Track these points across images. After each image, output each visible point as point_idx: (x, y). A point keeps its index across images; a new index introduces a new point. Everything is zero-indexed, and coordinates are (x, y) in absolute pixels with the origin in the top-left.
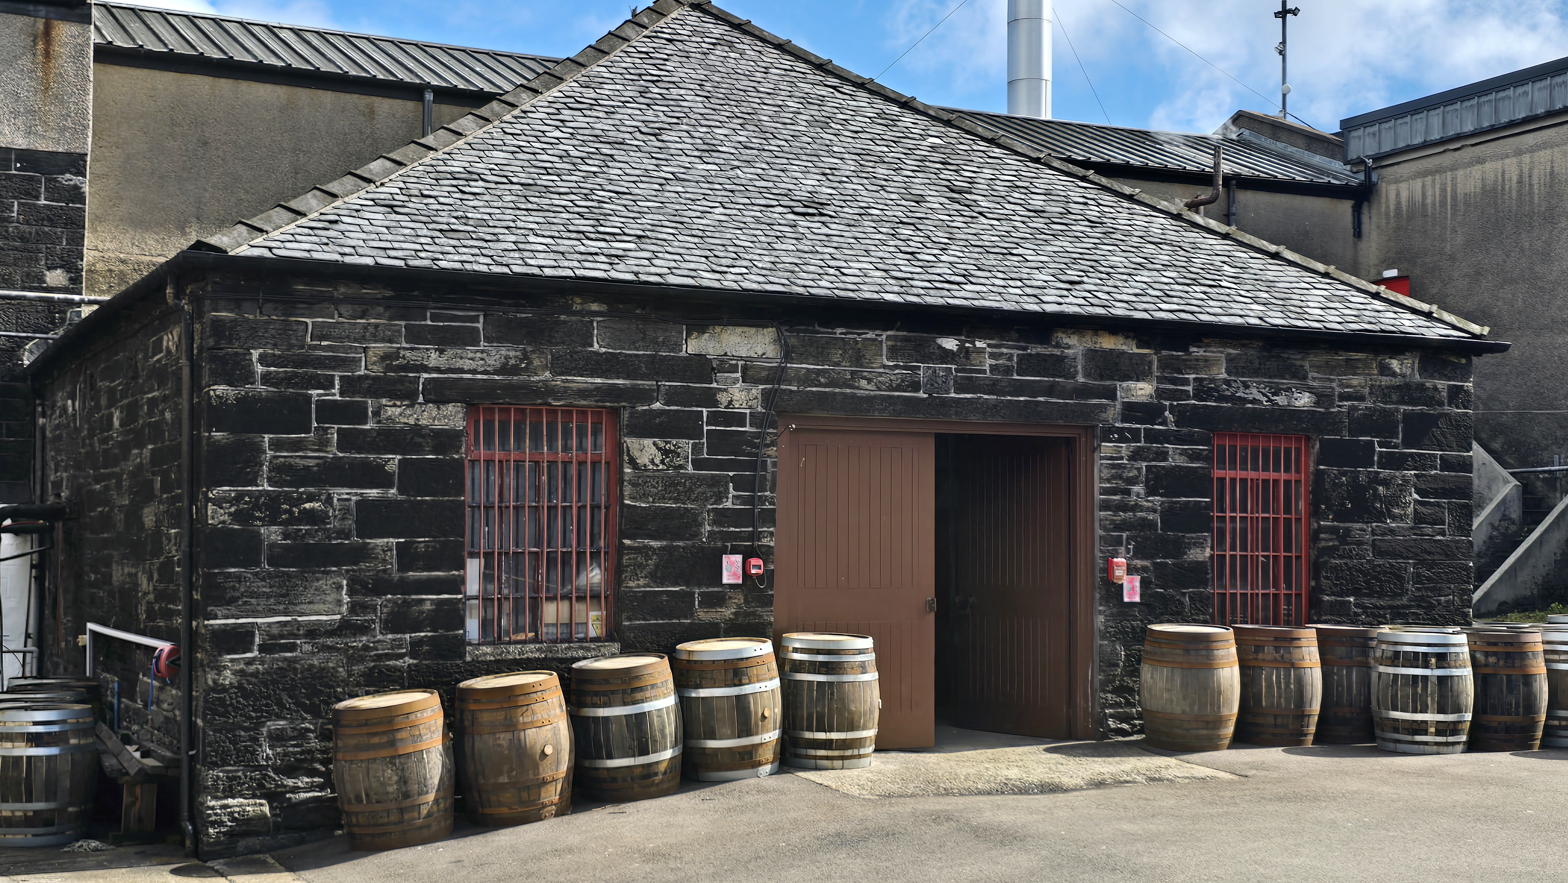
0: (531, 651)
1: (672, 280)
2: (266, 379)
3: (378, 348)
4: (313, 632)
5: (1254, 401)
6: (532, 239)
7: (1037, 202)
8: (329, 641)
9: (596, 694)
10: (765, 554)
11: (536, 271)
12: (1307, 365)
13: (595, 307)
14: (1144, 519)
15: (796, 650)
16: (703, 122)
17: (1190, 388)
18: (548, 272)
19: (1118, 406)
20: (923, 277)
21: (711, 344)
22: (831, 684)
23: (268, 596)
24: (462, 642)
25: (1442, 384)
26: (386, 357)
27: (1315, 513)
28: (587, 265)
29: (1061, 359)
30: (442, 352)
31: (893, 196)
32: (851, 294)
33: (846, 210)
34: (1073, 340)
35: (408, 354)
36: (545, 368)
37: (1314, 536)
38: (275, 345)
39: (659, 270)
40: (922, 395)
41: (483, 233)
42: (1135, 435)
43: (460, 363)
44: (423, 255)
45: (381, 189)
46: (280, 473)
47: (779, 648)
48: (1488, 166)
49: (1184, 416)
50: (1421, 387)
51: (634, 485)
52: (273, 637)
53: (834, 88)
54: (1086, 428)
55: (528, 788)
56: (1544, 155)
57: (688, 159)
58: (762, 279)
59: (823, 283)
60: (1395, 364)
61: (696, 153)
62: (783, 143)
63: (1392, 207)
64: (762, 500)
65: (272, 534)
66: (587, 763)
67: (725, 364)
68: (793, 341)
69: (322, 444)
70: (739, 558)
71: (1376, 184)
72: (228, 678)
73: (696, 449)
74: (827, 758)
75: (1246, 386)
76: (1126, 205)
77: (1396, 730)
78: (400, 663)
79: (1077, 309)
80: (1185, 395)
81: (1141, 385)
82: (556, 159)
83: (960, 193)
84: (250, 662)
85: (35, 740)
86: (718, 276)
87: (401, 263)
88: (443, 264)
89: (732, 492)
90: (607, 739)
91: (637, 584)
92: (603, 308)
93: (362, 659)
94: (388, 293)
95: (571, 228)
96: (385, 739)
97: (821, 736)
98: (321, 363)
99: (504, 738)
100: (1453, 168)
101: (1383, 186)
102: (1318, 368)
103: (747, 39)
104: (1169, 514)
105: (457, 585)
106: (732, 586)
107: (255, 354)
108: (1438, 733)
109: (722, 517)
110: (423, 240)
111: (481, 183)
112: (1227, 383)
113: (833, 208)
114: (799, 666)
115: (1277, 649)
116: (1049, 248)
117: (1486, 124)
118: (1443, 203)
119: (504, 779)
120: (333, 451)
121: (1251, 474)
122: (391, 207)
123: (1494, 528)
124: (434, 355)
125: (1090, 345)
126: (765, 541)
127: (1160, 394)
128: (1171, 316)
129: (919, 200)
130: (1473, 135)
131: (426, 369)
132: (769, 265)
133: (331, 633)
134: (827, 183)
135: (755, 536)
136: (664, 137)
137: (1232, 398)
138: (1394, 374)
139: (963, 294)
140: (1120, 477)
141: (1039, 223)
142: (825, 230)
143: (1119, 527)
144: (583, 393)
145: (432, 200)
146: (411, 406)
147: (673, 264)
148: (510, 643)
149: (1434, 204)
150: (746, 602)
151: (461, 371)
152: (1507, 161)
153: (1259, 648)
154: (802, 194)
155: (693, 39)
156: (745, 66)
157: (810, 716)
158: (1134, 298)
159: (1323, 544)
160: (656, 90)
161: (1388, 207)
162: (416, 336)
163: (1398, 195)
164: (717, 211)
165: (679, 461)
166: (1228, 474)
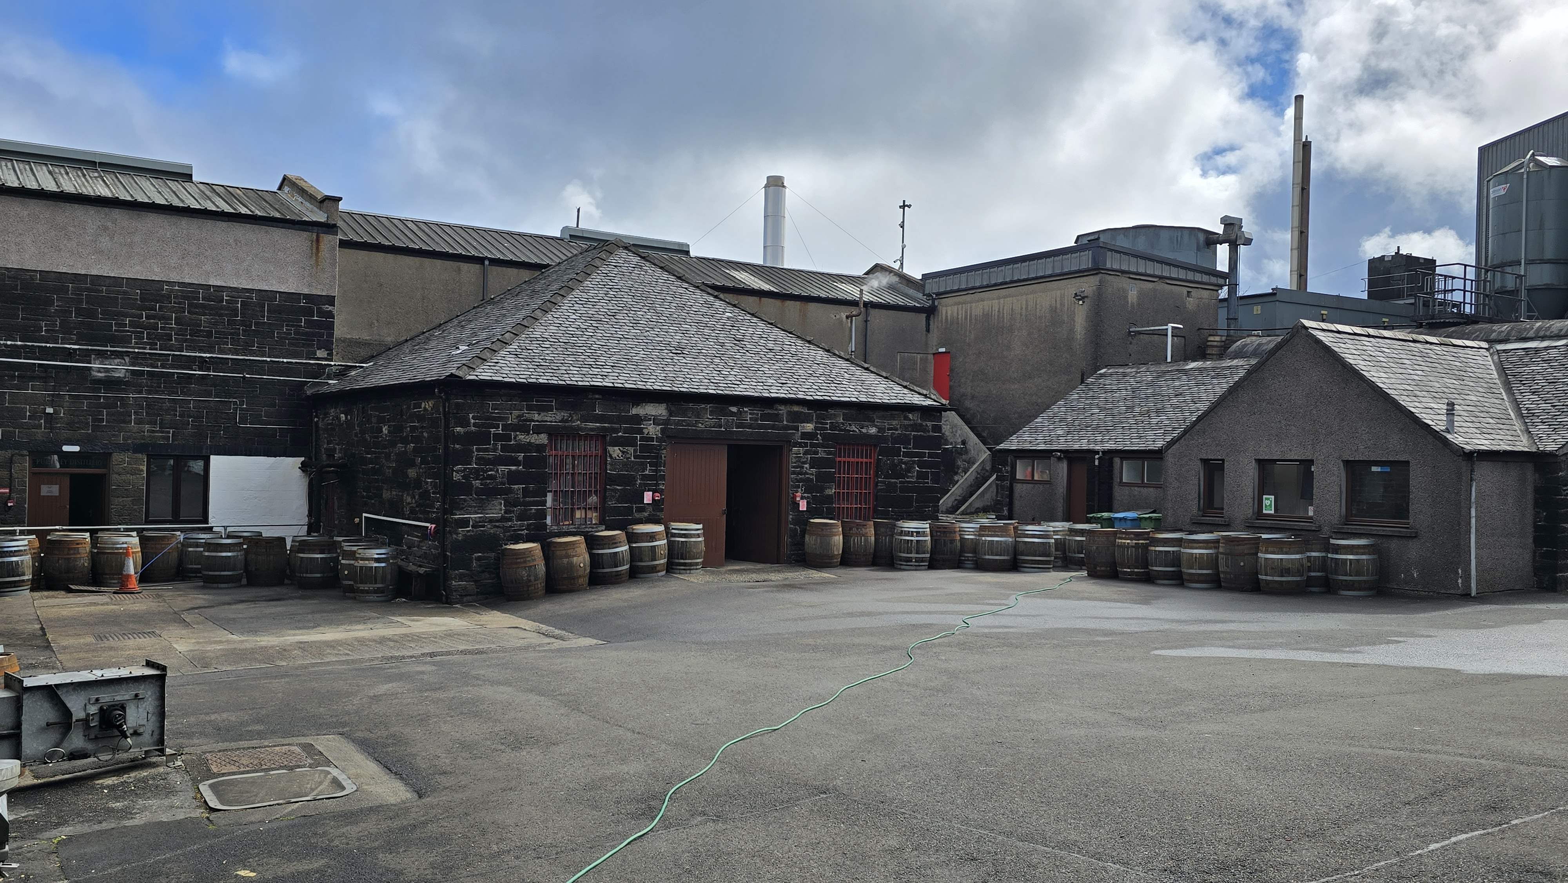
0: (572, 529)
1: (627, 386)
2: (475, 425)
3: (516, 413)
4: (491, 521)
5: (853, 431)
6: (572, 368)
7: (771, 345)
8: (497, 524)
9: (598, 545)
10: (661, 492)
11: (576, 383)
12: (875, 416)
13: (597, 396)
14: (808, 478)
15: (673, 529)
16: (633, 309)
17: (828, 426)
18: (580, 383)
19: (800, 433)
20: (724, 382)
21: (641, 410)
22: (686, 542)
23: (475, 507)
24: (545, 524)
25: (929, 424)
26: (519, 416)
27: (877, 475)
28: (594, 379)
29: (777, 415)
30: (539, 414)
31: (712, 343)
32: (696, 391)
33: (693, 351)
34: (782, 408)
35: (527, 415)
36: (577, 420)
37: (876, 485)
38: (478, 412)
39: (622, 382)
40: (723, 429)
41: (553, 366)
42: (806, 445)
43: (546, 419)
44: (532, 377)
45: (511, 347)
46: (480, 460)
47: (667, 528)
49: (825, 437)
50: (921, 425)
51: (611, 465)
52: (477, 522)
53: (686, 288)
54: (787, 441)
55: (574, 579)
56: (1009, 300)
57: (628, 328)
58: (661, 384)
59: (685, 386)
60: (910, 416)
61: (631, 325)
62: (666, 318)
63: (944, 318)
64: (660, 471)
65: (477, 483)
66: (594, 571)
67: (647, 418)
68: (673, 409)
69: (495, 450)
70: (651, 493)
71: (937, 307)
72: (460, 537)
73: (635, 451)
74: (684, 569)
75: (850, 425)
76: (807, 345)
77: (901, 561)
78: (522, 532)
79: (784, 395)
80: (826, 429)
81: (809, 425)
82: (576, 330)
83: (739, 341)
84: (468, 531)
85: (377, 560)
86: (644, 383)
87: (525, 381)
88: (541, 381)
89: (649, 468)
90: (602, 561)
91: (612, 503)
92: (600, 397)
93: (509, 531)
94: (520, 392)
95: (586, 363)
96: (522, 560)
97: (682, 561)
98: (495, 419)
99: (565, 561)
100: (971, 303)
101: (940, 307)
102: (879, 418)
103: (648, 264)
104: (818, 475)
105: (544, 503)
106: (647, 504)
107: (471, 415)
108: (915, 562)
109: (644, 477)
110: (531, 370)
111: (548, 343)
112: (843, 424)
113: (687, 350)
114: (674, 535)
115: (857, 529)
116: (774, 367)
117: (985, 283)
118: (966, 318)
119: (565, 576)
120: (499, 452)
121: (852, 459)
122: (516, 355)
123: (978, 473)
124: (536, 415)
125: (789, 409)
126: (661, 487)
127: (816, 428)
128: (821, 398)
129: (722, 345)
130: (979, 288)
131: (534, 421)
132: (664, 378)
133: (498, 521)
134: (685, 338)
135: (657, 485)
136: (617, 317)
137: (845, 430)
138: (910, 420)
139: (739, 389)
140: (800, 462)
141: (771, 355)
142: (684, 361)
143: (798, 481)
144: (592, 430)
145: (530, 351)
146: (528, 435)
147: (627, 379)
148: (563, 525)
149: (962, 317)
150: (653, 510)
151: (547, 421)
152: (994, 301)
153: (851, 529)
154: (675, 344)
155: (625, 265)
156: (648, 279)
157: (678, 553)
158: (807, 390)
159: (879, 487)
160: (612, 293)
161: (942, 318)
162: (530, 408)
163: (947, 312)
164: (642, 352)
165: (628, 456)
166: (842, 459)
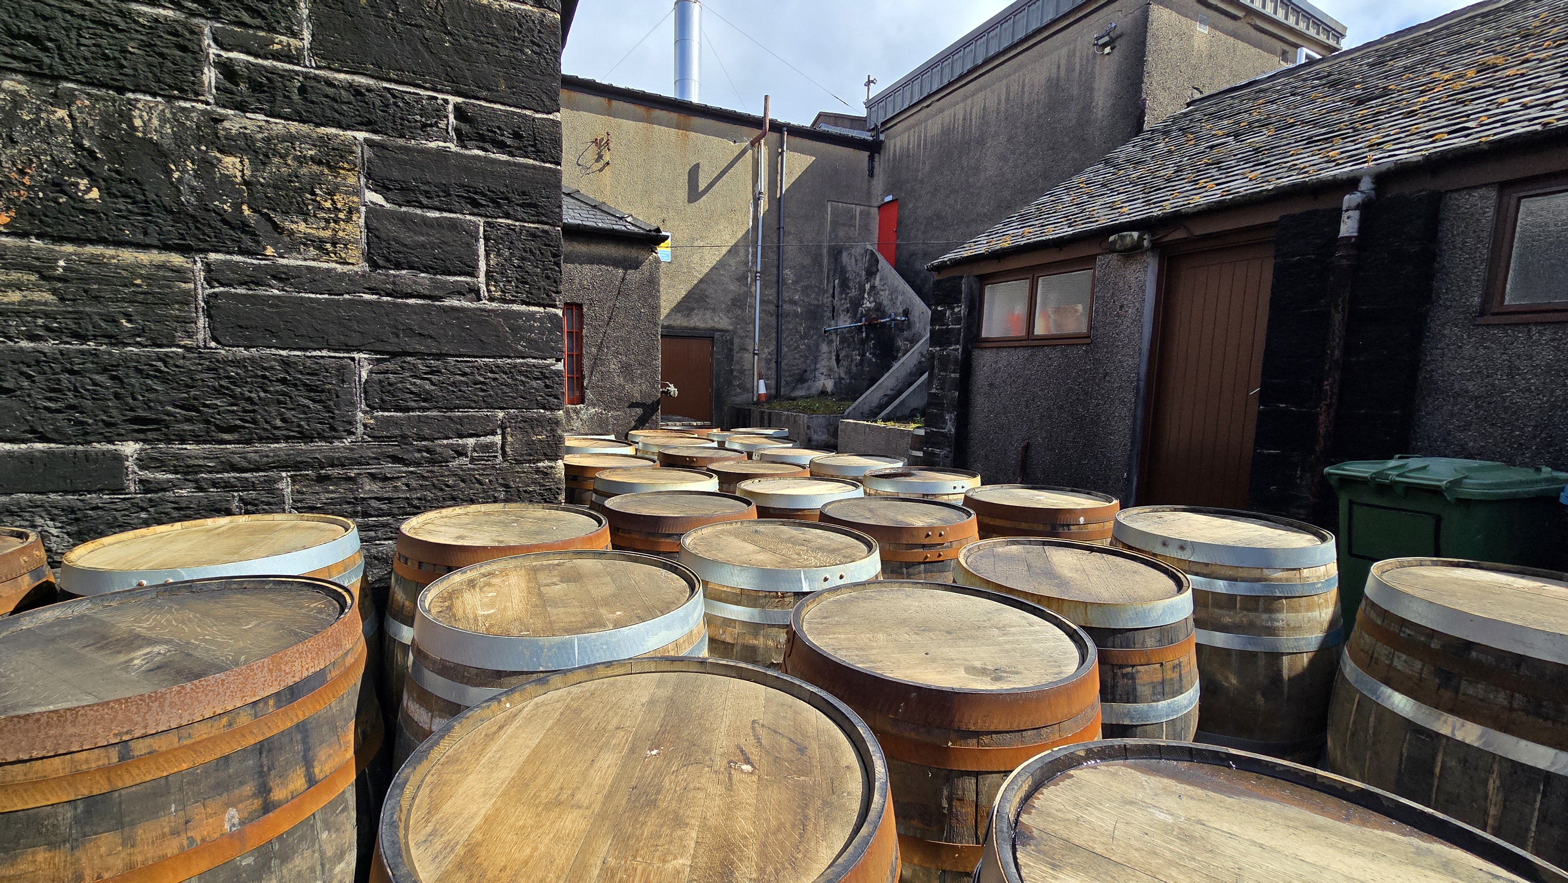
48: (946, 112)
56: (980, 96)
63: (892, 155)
71: (883, 142)
100: (926, 120)
101: (885, 140)
118: (919, 145)
130: (938, 92)
149: (914, 145)
152: (957, 106)
161: (889, 155)
163: (895, 146)
